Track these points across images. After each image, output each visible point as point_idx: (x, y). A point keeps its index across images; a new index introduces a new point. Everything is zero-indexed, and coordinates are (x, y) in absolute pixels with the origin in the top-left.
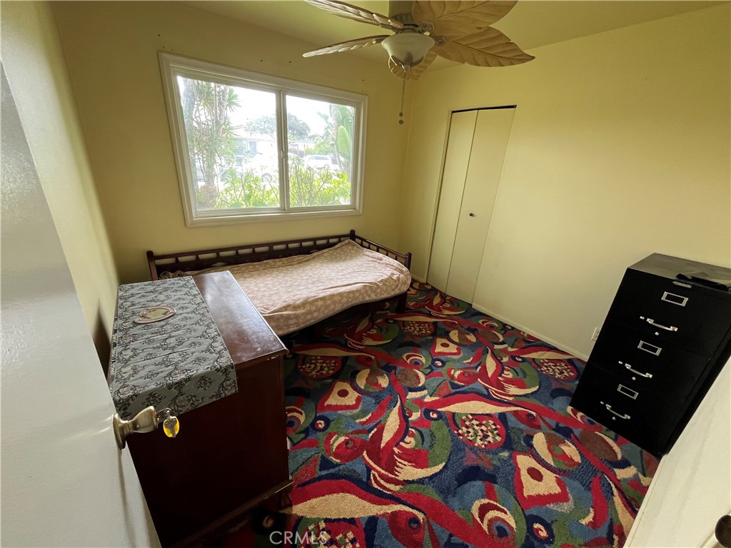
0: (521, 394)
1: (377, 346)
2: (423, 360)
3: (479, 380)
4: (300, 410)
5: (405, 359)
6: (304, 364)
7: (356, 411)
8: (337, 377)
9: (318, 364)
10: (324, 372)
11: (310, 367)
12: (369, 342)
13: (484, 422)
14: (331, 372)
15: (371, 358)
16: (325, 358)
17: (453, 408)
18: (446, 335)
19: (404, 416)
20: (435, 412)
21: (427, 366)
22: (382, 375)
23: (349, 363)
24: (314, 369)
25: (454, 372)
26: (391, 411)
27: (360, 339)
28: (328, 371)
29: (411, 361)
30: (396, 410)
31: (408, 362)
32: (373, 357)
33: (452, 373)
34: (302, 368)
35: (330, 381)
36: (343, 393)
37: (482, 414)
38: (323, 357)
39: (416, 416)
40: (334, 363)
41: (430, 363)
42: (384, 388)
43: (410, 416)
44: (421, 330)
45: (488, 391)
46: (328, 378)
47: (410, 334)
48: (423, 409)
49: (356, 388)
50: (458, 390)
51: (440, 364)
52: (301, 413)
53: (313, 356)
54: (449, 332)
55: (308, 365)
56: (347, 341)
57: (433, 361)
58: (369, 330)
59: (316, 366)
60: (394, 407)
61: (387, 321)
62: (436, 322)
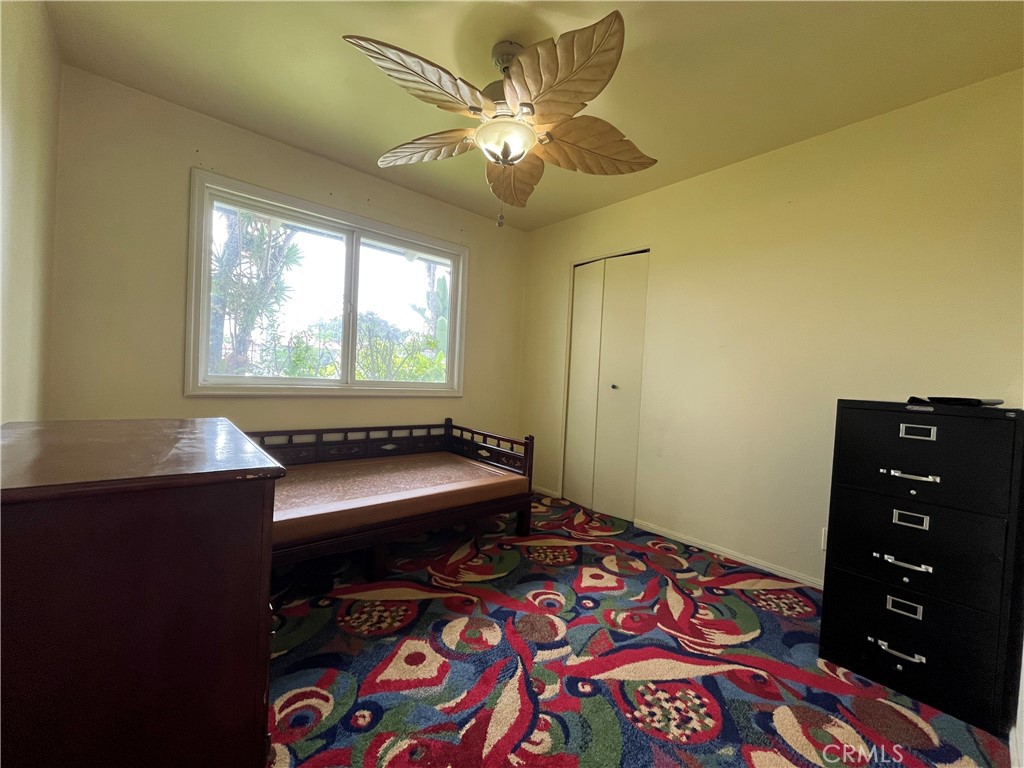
0: (734, 642)
1: (483, 582)
2: (562, 599)
3: (659, 624)
4: (325, 693)
5: (530, 598)
6: (348, 613)
7: (437, 689)
8: (406, 631)
9: (375, 614)
10: (384, 626)
11: (359, 618)
12: (471, 577)
13: (679, 694)
14: (397, 624)
15: (472, 602)
16: (387, 604)
17: (619, 673)
18: (598, 563)
19: (530, 691)
20: (586, 681)
21: (569, 608)
22: (490, 625)
23: (431, 608)
24: (366, 621)
25: (616, 616)
26: (505, 685)
27: (454, 572)
28: (391, 624)
29: (541, 602)
30: (514, 682)
31: (536, 603)
32: (475, 599)
33: (613, 616)
34: (343, 621)
35: (394, 639)
36: (416, 659)
37: (673, 680)
38: (384, 603)
39: (551, 691)
40: (404, 611)
41: (573, 603)
42: (492, 646)
43: (542, 691)
44: (555, 557)
45: (678, 642)
46: (389, 635)
47: (540, 564)
48: (565, 679)
49: (440, 649)
50: (625, 643)
51: (591, 604)
52: (326, 699)
53: (367, 602)
54: (602, 559)
55: (356, 615)
56: (430, 576)
57: (579, 600)
58: (470, 560)
59: (371, 616)
60: (511, 677)
61: (500, 546)
62: (580, 546)
